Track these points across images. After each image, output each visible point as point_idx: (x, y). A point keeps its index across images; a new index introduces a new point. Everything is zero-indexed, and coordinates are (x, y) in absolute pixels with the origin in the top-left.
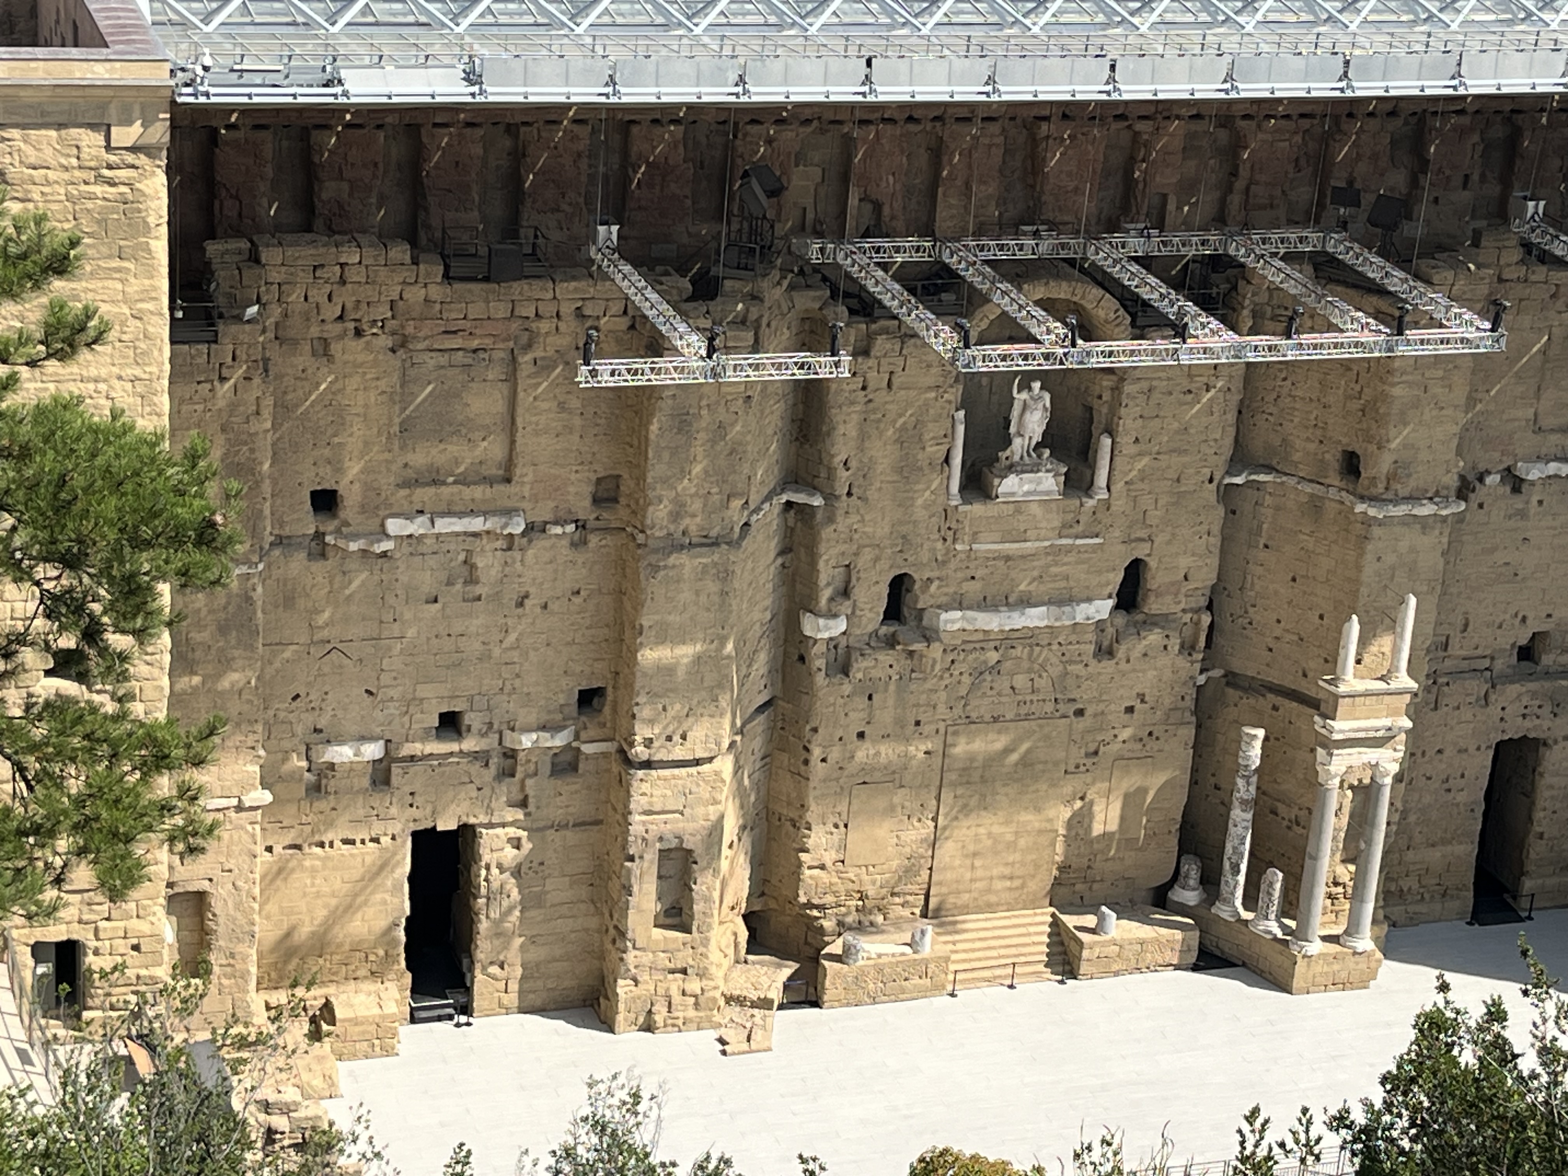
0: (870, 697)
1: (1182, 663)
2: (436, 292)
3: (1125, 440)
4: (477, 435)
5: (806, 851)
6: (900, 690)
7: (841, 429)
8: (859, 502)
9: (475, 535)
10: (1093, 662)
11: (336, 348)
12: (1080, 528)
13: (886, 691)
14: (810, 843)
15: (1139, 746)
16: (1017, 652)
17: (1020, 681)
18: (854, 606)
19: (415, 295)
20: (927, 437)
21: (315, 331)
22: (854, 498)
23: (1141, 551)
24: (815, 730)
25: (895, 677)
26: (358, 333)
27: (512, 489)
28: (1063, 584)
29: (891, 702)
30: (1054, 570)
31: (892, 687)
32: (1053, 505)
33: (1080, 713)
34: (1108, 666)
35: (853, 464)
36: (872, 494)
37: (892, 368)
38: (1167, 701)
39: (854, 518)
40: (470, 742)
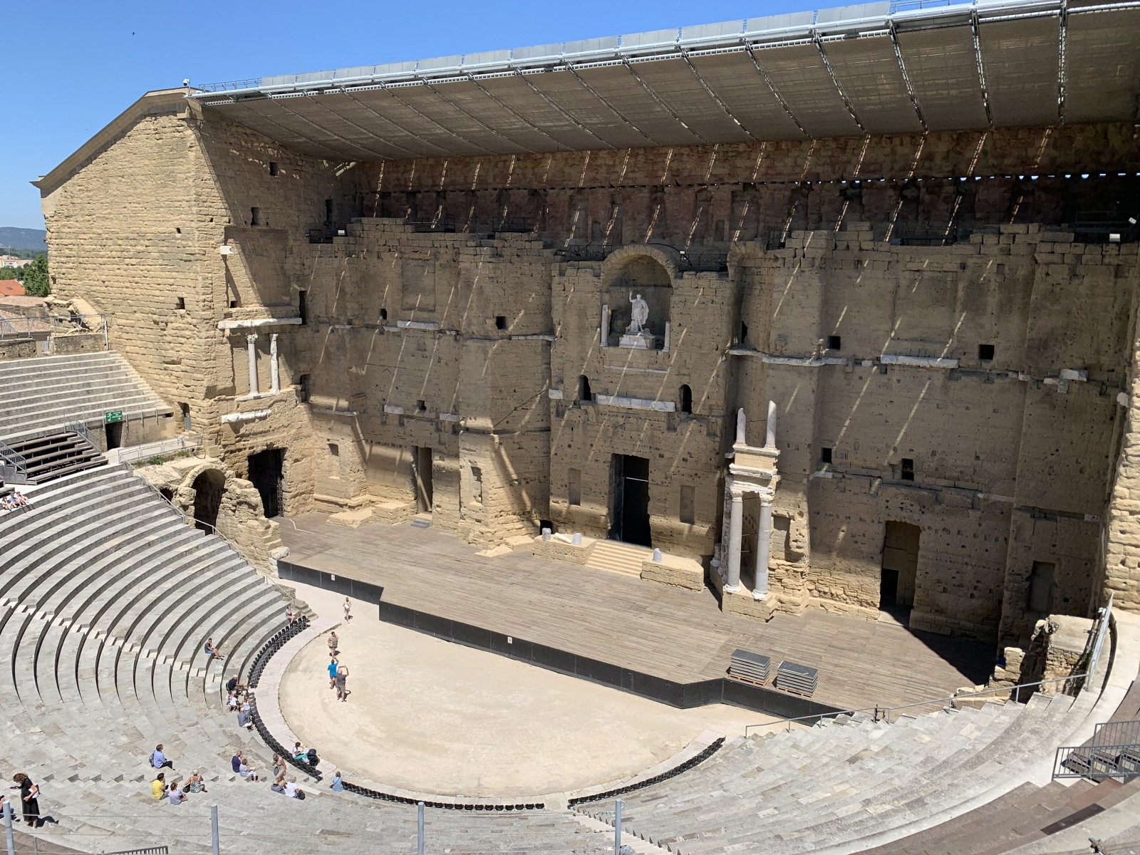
0: (572, 429)
1: (708, 440)
2: (410, 236)
3: (675, 324)
4: (427, 294)
5: (552, 494)
6: (584, 429)
7: (556, 307)
8: (564, 340)
9: (424, 331)
10: (666, 432)
11: (383, 256)
12: (657, 366)
13: (578, 427)
15: (691, 479)
16: (631, 420)
17: (634, 434)
18: (565, 387)
19: (404, 236)
20: (588, 314)
21: (376, 249)
22: (562, 340)
23: (685, 381)
25: (581, 422)
26: (390, 250)
27: (435, 315)
28: (650, 391)
29: (580, 433)
30: (646, 384)
31: (580, 426)
32: (644, 352)
33: (661, 456)
34: (672, 435)
35: (561, 323)
36: (568, 338)
38: (704, 460)
39: (563, 347)
40: (426, 414)
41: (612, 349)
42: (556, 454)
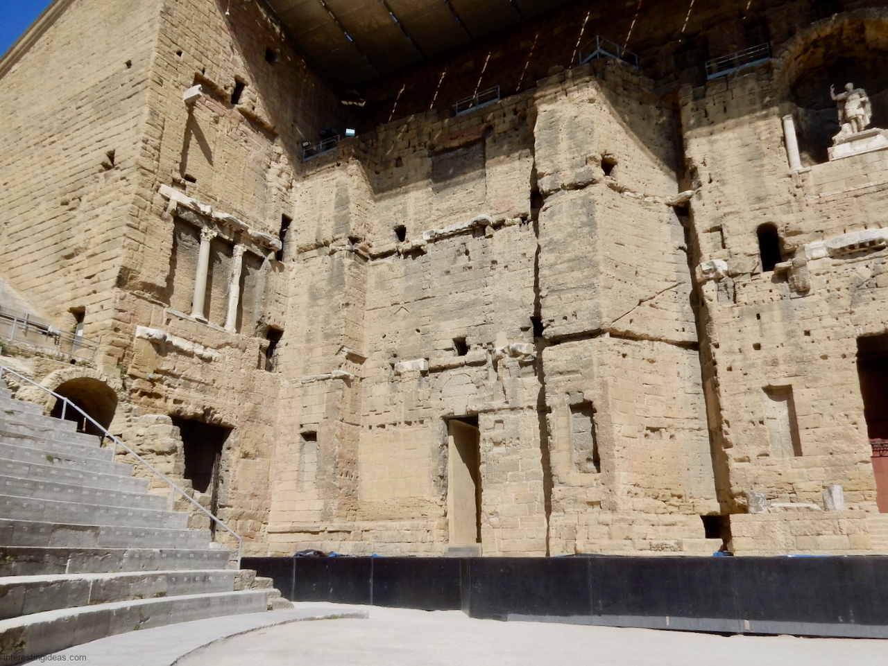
0: (758, 316)
4: (471, 186)
5: (729, 446)
6: (784, 308)
8: (718, 184)
11: (404, 161)
13: (771, 309)
14: (731, 438)
18: (730, 252)
21: (396, 154)
22: (714, 183)
24: (717, 346)
25: (776, 298)
29: (778, 318)
31: (776, 306)
35: (708, 161)
36: (727, 177)
37: (722, 99)
39: (716, 194)
40: (471, 356)
41: (818, 168)
42: (730, 369)
